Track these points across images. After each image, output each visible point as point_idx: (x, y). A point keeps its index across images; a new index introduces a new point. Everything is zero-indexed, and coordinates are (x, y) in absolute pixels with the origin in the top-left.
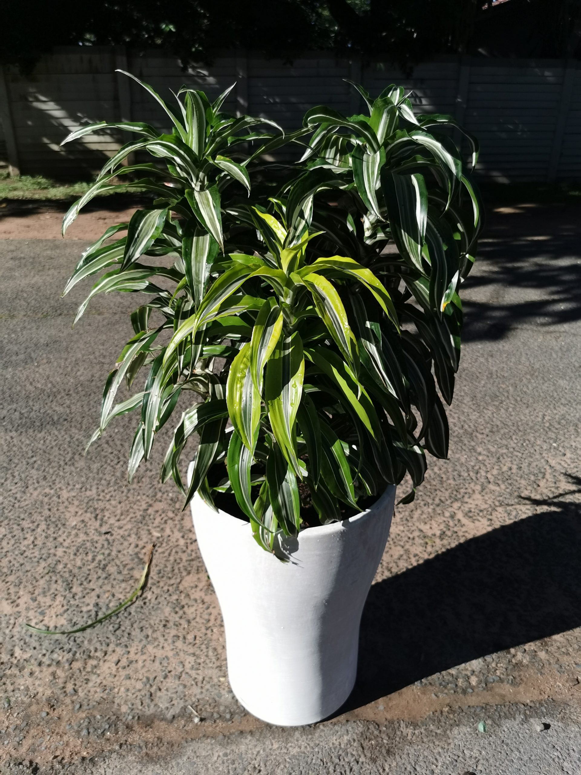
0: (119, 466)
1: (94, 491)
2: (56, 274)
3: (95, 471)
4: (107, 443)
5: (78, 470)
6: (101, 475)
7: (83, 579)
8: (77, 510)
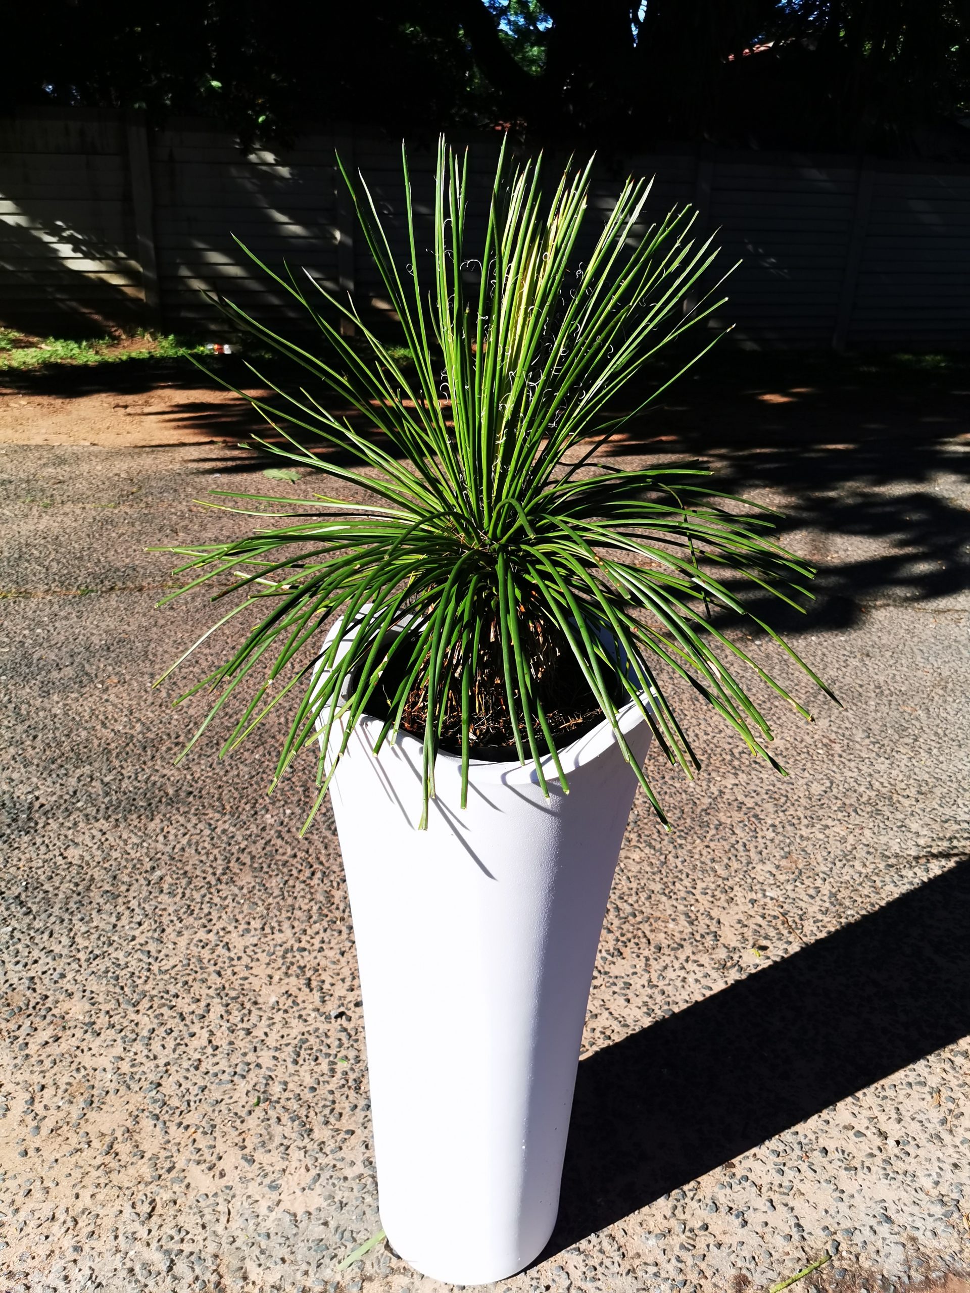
0: (315, 881)
1: (289, 932)
2: (78, 512)
3: (277, 892)
4: (280, 836)
5: (245, 891)
6: (290, 901)
7: (327, 1111)
8: (269, 971)
